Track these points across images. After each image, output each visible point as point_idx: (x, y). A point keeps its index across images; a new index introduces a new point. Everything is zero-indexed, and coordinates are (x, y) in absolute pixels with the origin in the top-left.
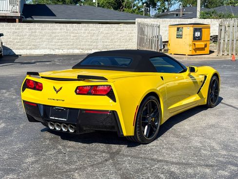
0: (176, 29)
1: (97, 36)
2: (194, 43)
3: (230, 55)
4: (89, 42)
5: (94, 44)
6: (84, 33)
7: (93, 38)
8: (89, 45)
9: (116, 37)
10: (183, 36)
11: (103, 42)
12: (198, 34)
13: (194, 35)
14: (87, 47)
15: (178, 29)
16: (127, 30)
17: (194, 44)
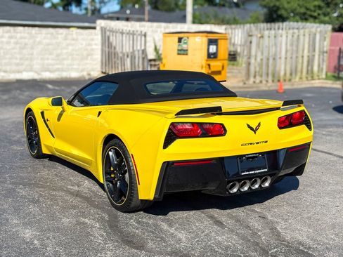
0: (176, 40)
1: (32, 48)
2: (209, 62)
3: (264, 82)
4: (16, 59)
5: (27, 63)
6: (8, 43)
7: (25, 51)
8: (17, 65)
9: (65, 51)
10: (189, 52)
11: (42, 59)
12: (213, 49)
13: (208, 49)
14: (14, 68)
15: (180, 40)
16: (83, 39)
17: (209, 65)
